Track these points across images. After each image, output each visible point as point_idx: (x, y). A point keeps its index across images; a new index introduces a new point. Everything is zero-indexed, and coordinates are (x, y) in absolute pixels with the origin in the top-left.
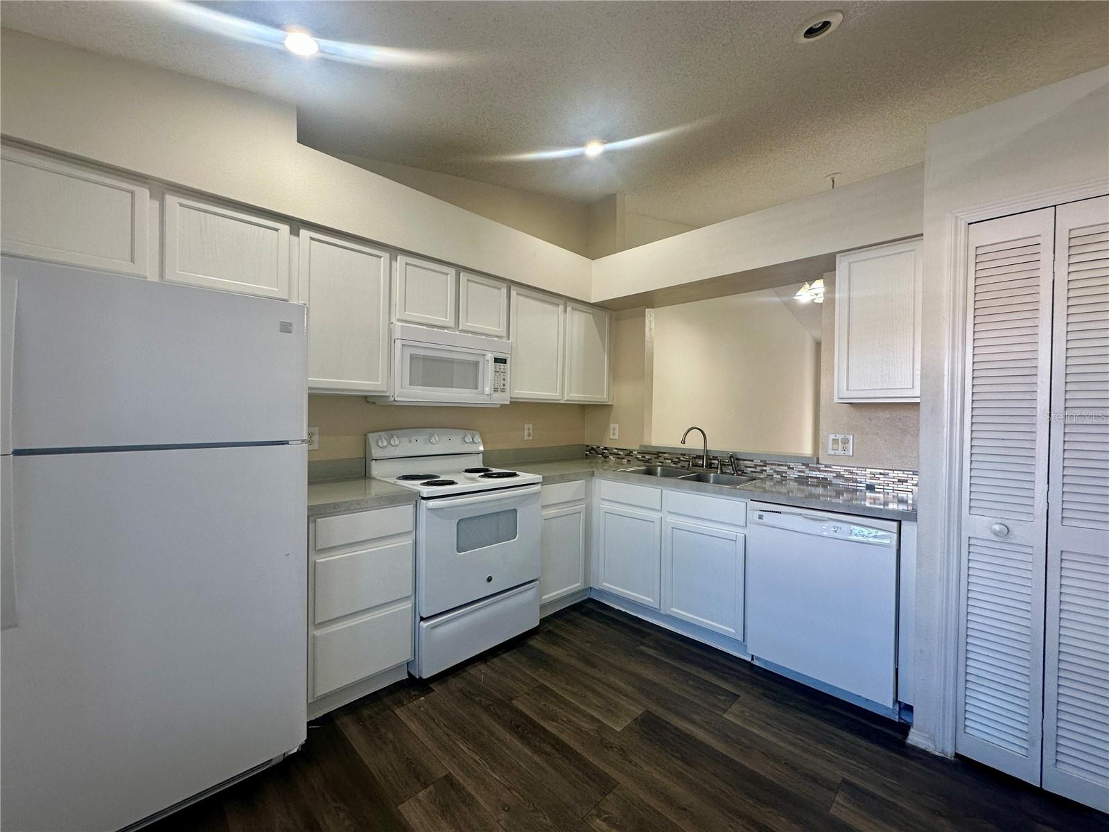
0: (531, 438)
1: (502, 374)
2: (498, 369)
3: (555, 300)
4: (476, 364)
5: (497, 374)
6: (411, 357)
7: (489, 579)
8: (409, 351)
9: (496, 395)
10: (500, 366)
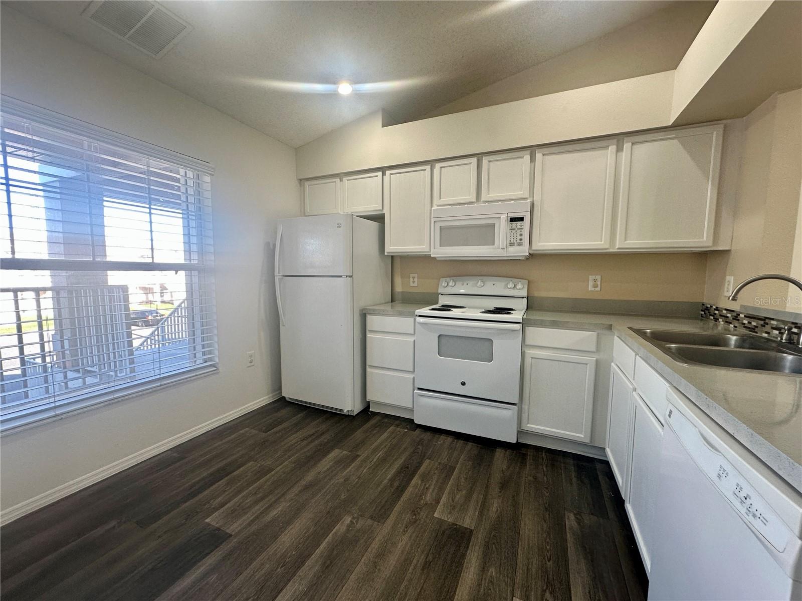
0: (598, 289)
1: (519, 231)
2: (514, 227)
3: (603, 143)
4: (493, 226)
5: (514, 231)
6: (440, 228)
7: (463, 384)
8: (438, 225)
9: (511, 249)
10: (516, 224)
